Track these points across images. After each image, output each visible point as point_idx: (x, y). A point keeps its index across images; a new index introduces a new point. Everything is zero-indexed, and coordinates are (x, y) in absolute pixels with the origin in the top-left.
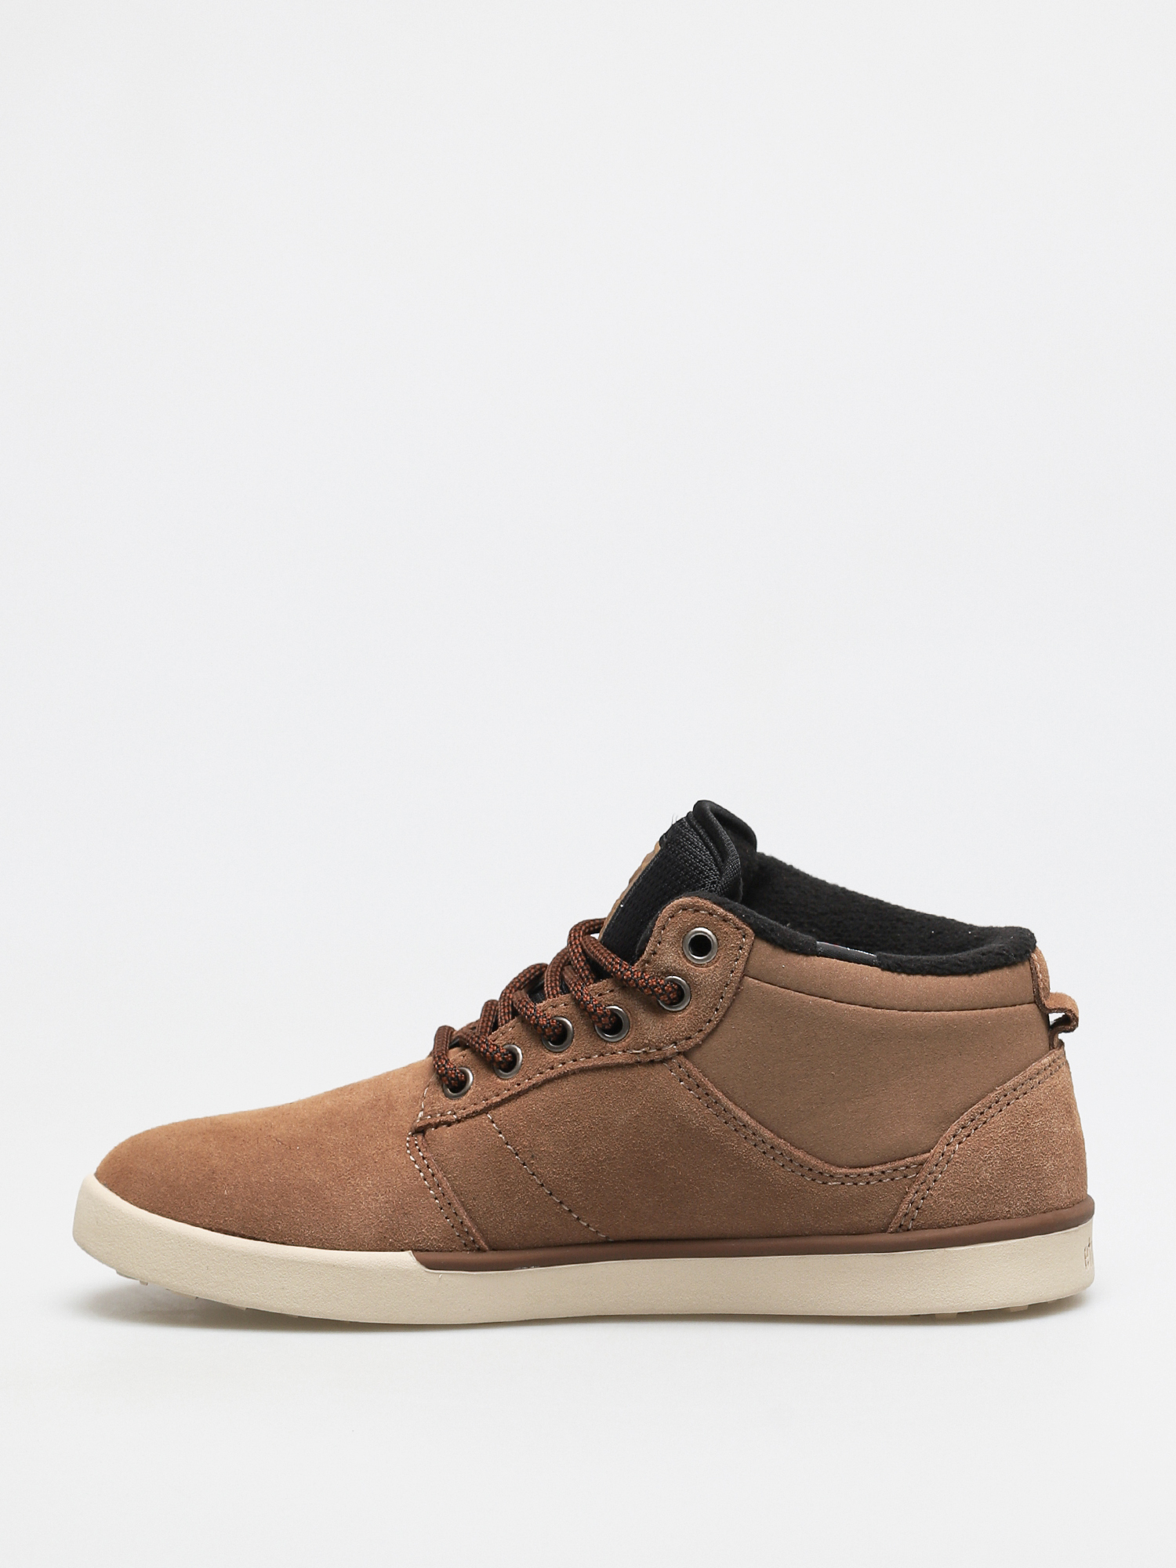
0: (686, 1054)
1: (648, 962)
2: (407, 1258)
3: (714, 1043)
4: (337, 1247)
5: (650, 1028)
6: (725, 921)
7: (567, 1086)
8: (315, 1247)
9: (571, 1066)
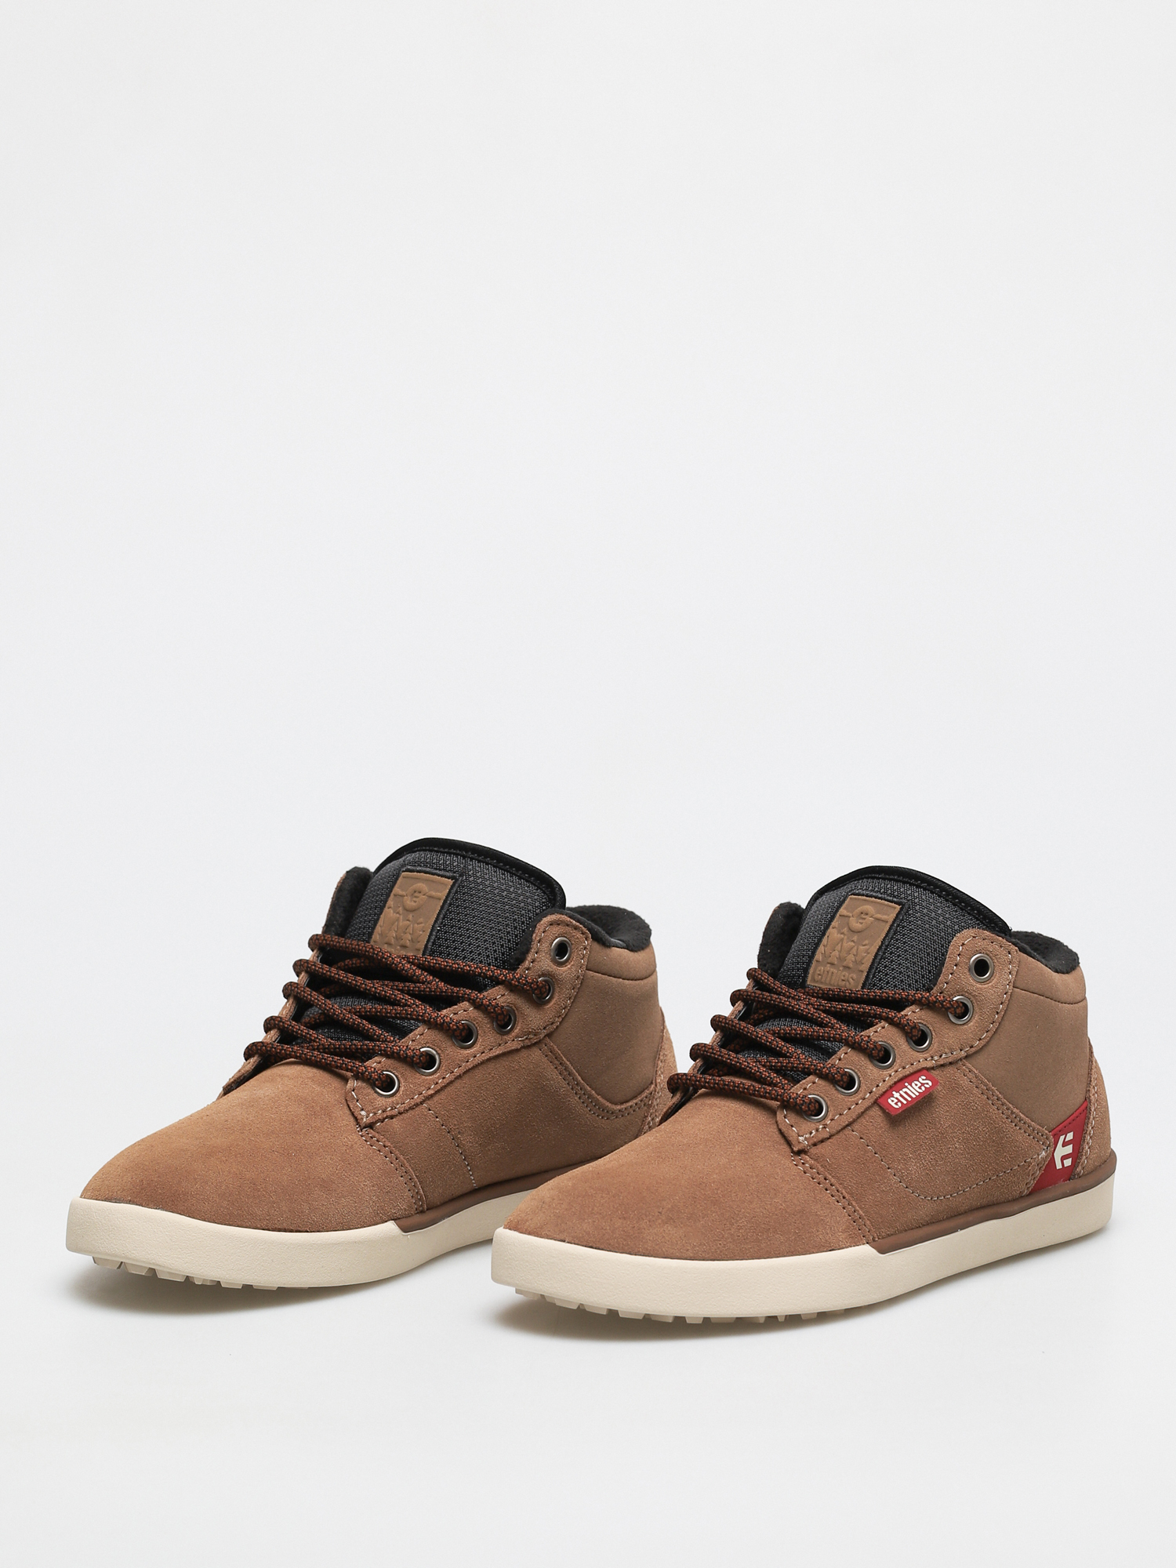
0: (549, 1035)
1: (528, 969)
2: (391, 1227)
3: (565, 1025)
4: (352, 1227)
5: (532, 1018)
6: (575, 929)
7: (478, 1074)
8: (338, 1230)
9: (480, 1058)
